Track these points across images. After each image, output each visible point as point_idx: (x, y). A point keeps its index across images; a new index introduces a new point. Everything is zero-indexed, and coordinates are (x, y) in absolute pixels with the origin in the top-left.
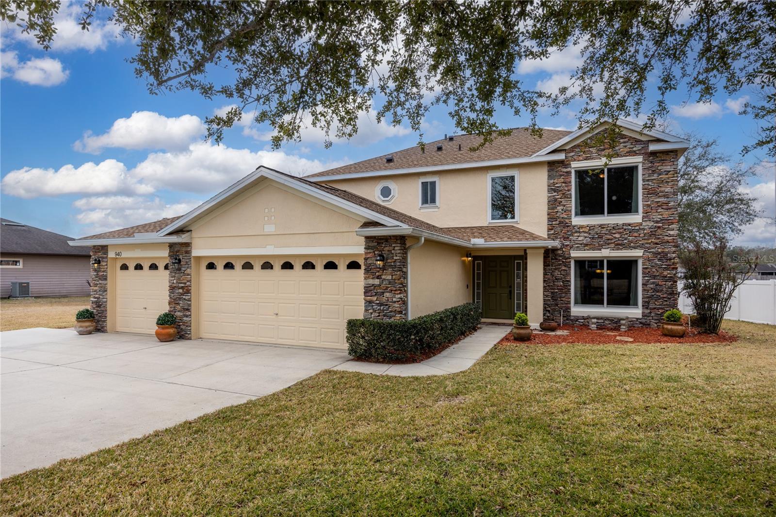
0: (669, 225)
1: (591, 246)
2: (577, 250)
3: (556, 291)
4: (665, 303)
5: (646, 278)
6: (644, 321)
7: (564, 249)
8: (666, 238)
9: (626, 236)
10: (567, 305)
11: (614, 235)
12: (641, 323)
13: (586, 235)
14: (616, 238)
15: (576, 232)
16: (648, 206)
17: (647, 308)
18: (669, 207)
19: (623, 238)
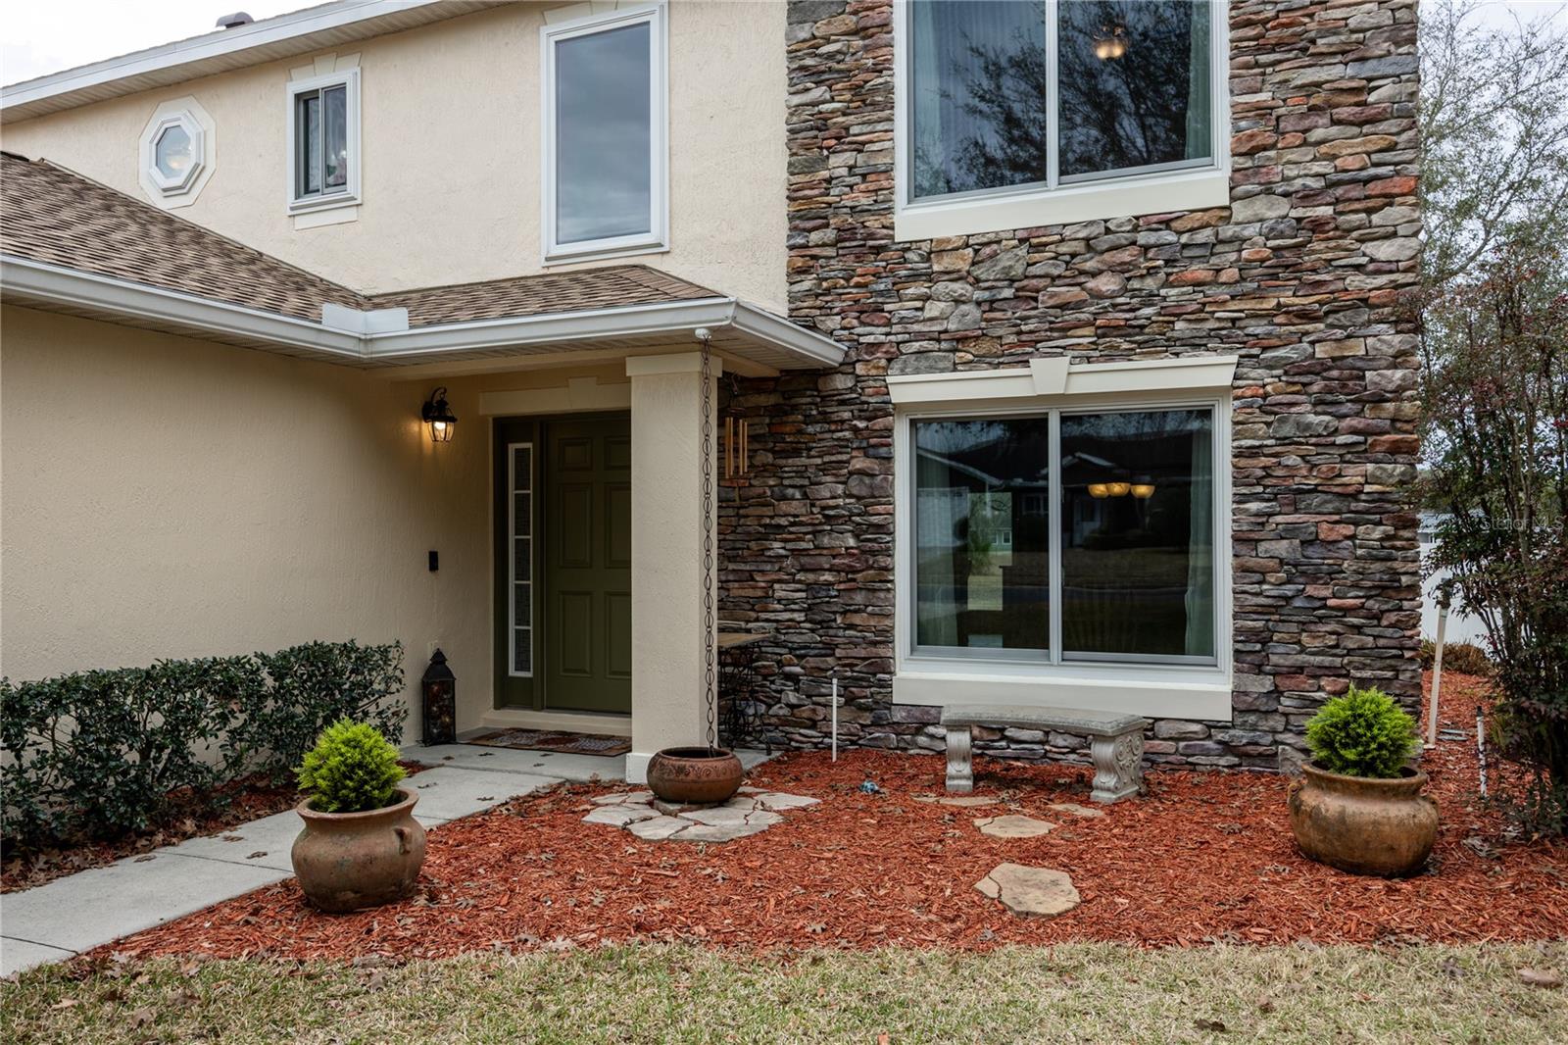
0: (1369, 211)
1: (985, 347)
2: (917, 371)
3: (828, 577)
4: (1352, 641)
5: (1253, 506)
6: (1240, 736)
7: (860, 369)
8: (1355, 281)
9: (1150, 284)
10: (874, 650)
11: (1091, 284)
12: (1227, 748)
13: (959, 288)
14: (1098, 296)
15: (915, 277)
16: (1262, 112)
17: (1259, 669)
18: (1370, 112)
19: (1134, 293)
